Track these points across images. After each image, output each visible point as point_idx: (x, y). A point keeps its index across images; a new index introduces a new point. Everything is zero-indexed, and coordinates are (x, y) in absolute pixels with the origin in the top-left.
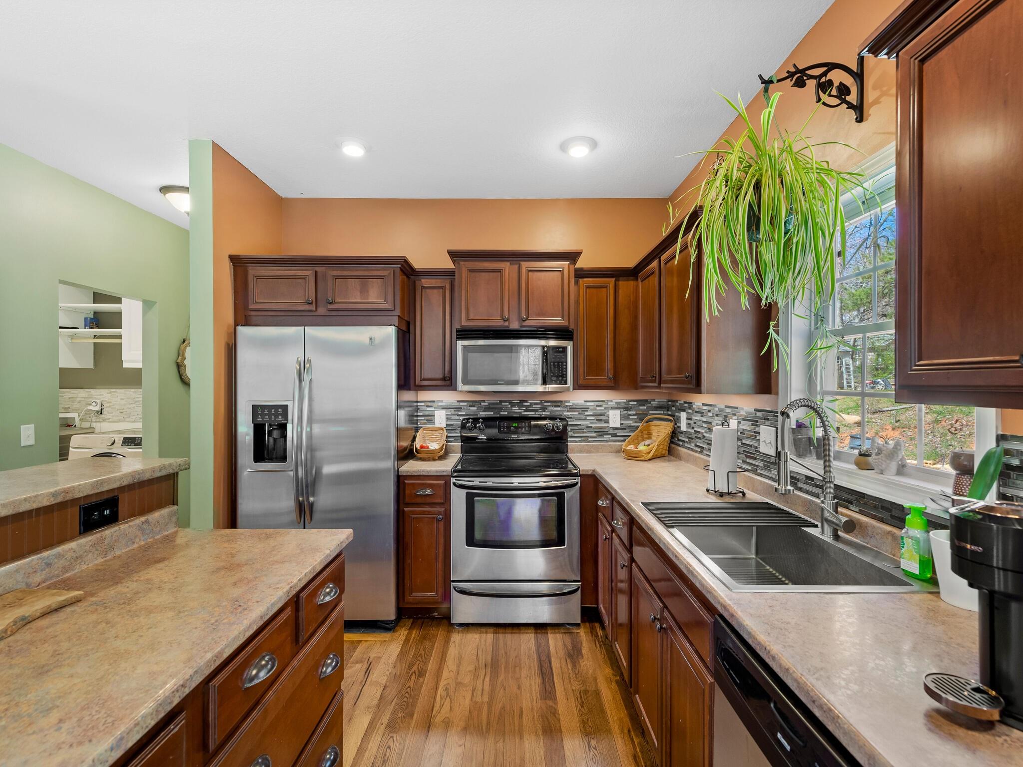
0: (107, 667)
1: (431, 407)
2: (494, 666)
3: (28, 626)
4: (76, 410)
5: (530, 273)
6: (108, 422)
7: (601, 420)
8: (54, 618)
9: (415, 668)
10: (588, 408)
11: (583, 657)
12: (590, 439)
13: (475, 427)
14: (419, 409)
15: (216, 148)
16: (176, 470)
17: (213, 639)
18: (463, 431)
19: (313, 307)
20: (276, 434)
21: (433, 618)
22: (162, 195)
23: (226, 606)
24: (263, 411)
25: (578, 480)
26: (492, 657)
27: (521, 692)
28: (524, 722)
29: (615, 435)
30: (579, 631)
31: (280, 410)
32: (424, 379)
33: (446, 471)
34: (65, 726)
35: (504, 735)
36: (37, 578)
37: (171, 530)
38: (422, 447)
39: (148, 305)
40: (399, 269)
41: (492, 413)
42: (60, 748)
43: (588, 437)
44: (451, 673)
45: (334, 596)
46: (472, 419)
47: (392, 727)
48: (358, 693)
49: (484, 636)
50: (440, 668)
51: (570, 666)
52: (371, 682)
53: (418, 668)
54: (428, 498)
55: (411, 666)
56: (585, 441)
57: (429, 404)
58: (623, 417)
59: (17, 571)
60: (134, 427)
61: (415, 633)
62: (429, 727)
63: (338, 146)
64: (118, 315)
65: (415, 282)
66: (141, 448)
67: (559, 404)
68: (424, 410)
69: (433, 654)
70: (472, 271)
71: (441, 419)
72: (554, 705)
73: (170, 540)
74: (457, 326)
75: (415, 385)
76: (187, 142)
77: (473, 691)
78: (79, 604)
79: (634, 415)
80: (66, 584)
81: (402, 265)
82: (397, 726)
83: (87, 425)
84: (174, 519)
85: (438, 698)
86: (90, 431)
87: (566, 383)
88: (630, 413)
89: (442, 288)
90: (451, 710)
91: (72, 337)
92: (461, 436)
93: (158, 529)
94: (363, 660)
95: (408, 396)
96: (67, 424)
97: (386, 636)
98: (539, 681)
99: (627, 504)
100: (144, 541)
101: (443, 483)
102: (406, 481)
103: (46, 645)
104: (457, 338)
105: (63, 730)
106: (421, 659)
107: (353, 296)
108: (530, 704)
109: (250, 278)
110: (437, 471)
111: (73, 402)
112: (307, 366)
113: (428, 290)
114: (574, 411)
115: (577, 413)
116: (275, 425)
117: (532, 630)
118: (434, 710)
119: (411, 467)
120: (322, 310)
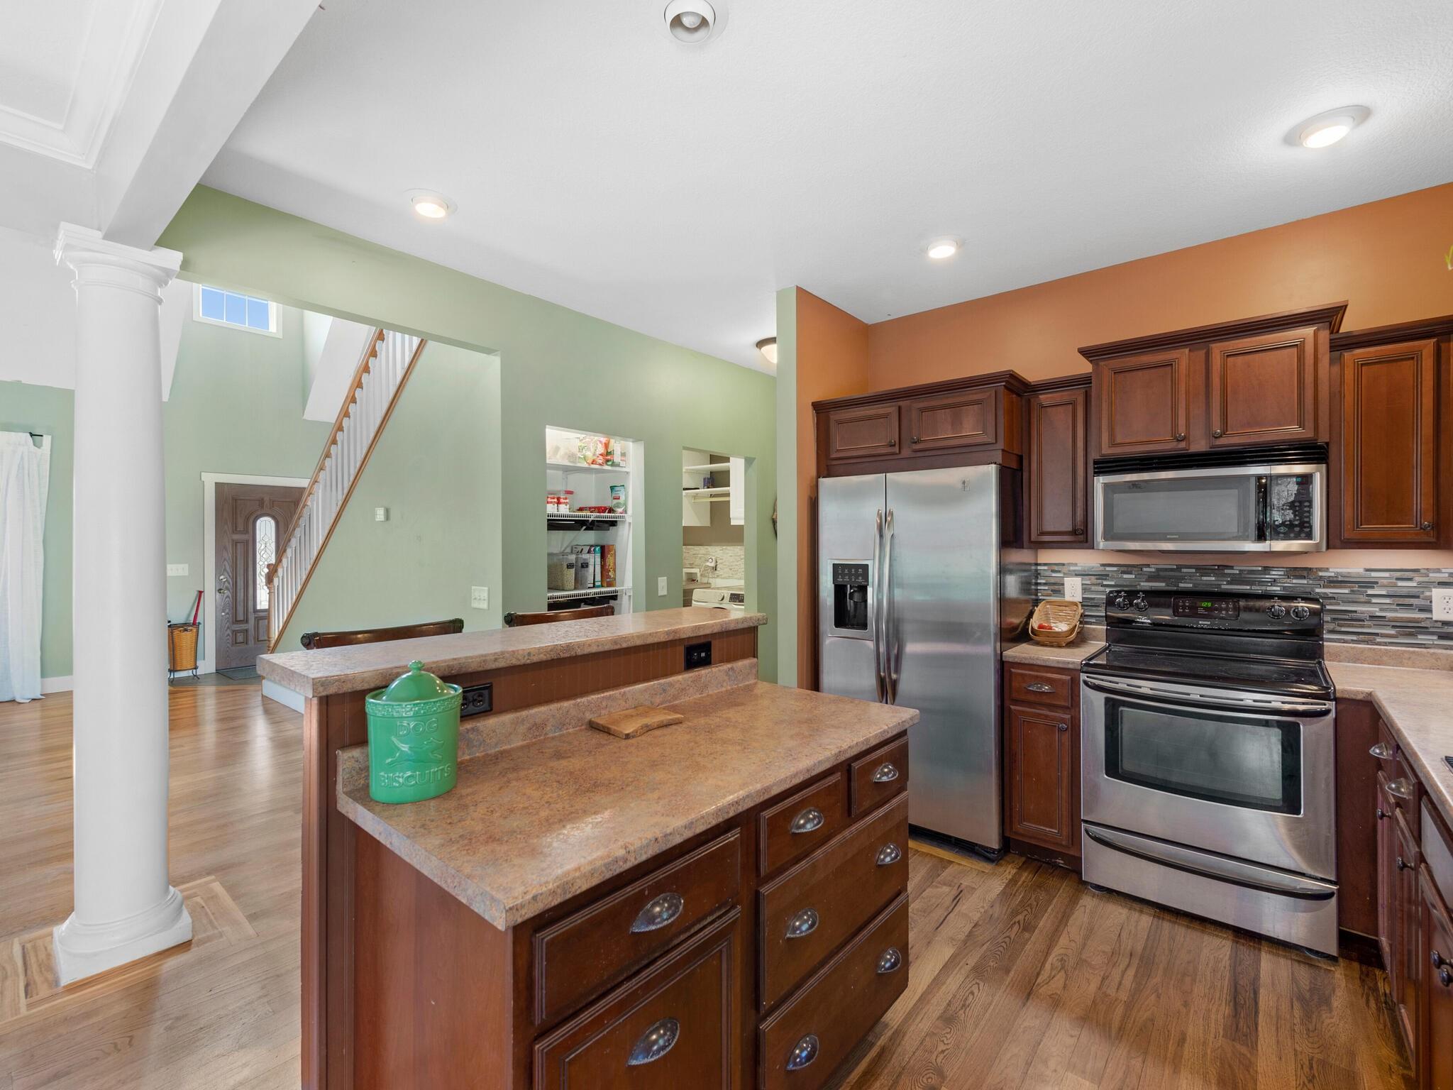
0: (690, 773)
1: (1060, 572)
2: (1146, 963)
3: (650, 732)
4: (698, 566)
5: (1230, 359)
6: (722, 578)
7: (1411, 605)
8: (665, 731)
9: (1020, 917)
10: (1377, 583)
11: (1331, 1011)
12: (1379, 639)
13: (1131, 604)
14: (1039, 574)
15: (801, 292)
16: (756, 624)
17: (764, 775)
18: (1108, 608)
19: (896, 449)
20: (857, 597)
21: (1056, 866)
22: (758, 350)
23: (780, 752)
24: (843, 571)
25: (1331, 705)
26: (1144, 949)
27: (1188, 1013)
28: (1186, 1053)
30: (1333, 969)
31: (860, 570)
32: (1043, 533)
33: (1073, 663)
34: (661, 802)
35: (1146, 1053)
36: (658, 700)
37: (752, 681)
38: (1041, 627)
39: (749, 462)
40: (1003, 387)
41: (1164, 584)
42: (656, 814)
43: (1377, 634)
44: (1073, 944)
45: (892, 777)
46: (1125, 592)
47: (979, 971)
48: (942, 919)
49: (1136, 915)
50: (1056, 930)
51: (1297, 1013)
52: (959, 911)
53: (1024, 919)
54: (1045, 697)
55: (1015, 913)
56: (1367, 642)
57: (1056, 568)
59: (646, 690)
60: (737, 584)
61: (1025, 876)
62: (1029, 994)
63: (924, 250)
64: (726, 473)
65: (1029, 400)
66: (743, 605)
67: (1305, 574)
68: (1046, 575)
69: (1049, 910)
70: (1117, 372)
71: (1073, 589)
72: (1249, 1055)
73: (749, 689)
74: (1094, 455)
75: (1030, 542)
76: (775, 295)
77: (1103, 979)
78: (681, 725)
80: (674, 709)
81: (1006, 382)
82: (985, 974)
83: (705, 580)
84: (754, 671)
85: (1048, 966)
86: (707, 586)
87: (1309, 536)
89: (1073, 404)
90: (1064, 987)
91: (695, 497)
92: (1106, 616)
93: (741, 677)
94: (953, 884)
95: (1019, 556)
96: (692, 579)
97: (987, 867)
98: (1226, 1010)
99: (1415, 754)
100: (730, 685)
101: (1070, 680)
102: (1013, 670)
103: (658, 748)
104: (1095, 473)
105: (660, 804)
106: (1029, 910)
107: (944, 431)
108: (1201, 1035)
109: (832, 424)
110: (1058, 662)
111: (696, 558)
112: (889, 519)
113: (1049, 409)
114: (1345, 587)
115: (1346, 591)
116: (856, 587)
117: (1230, 934)
118: (1040, 978)
119: (1021, 652)
120: (906, 452)
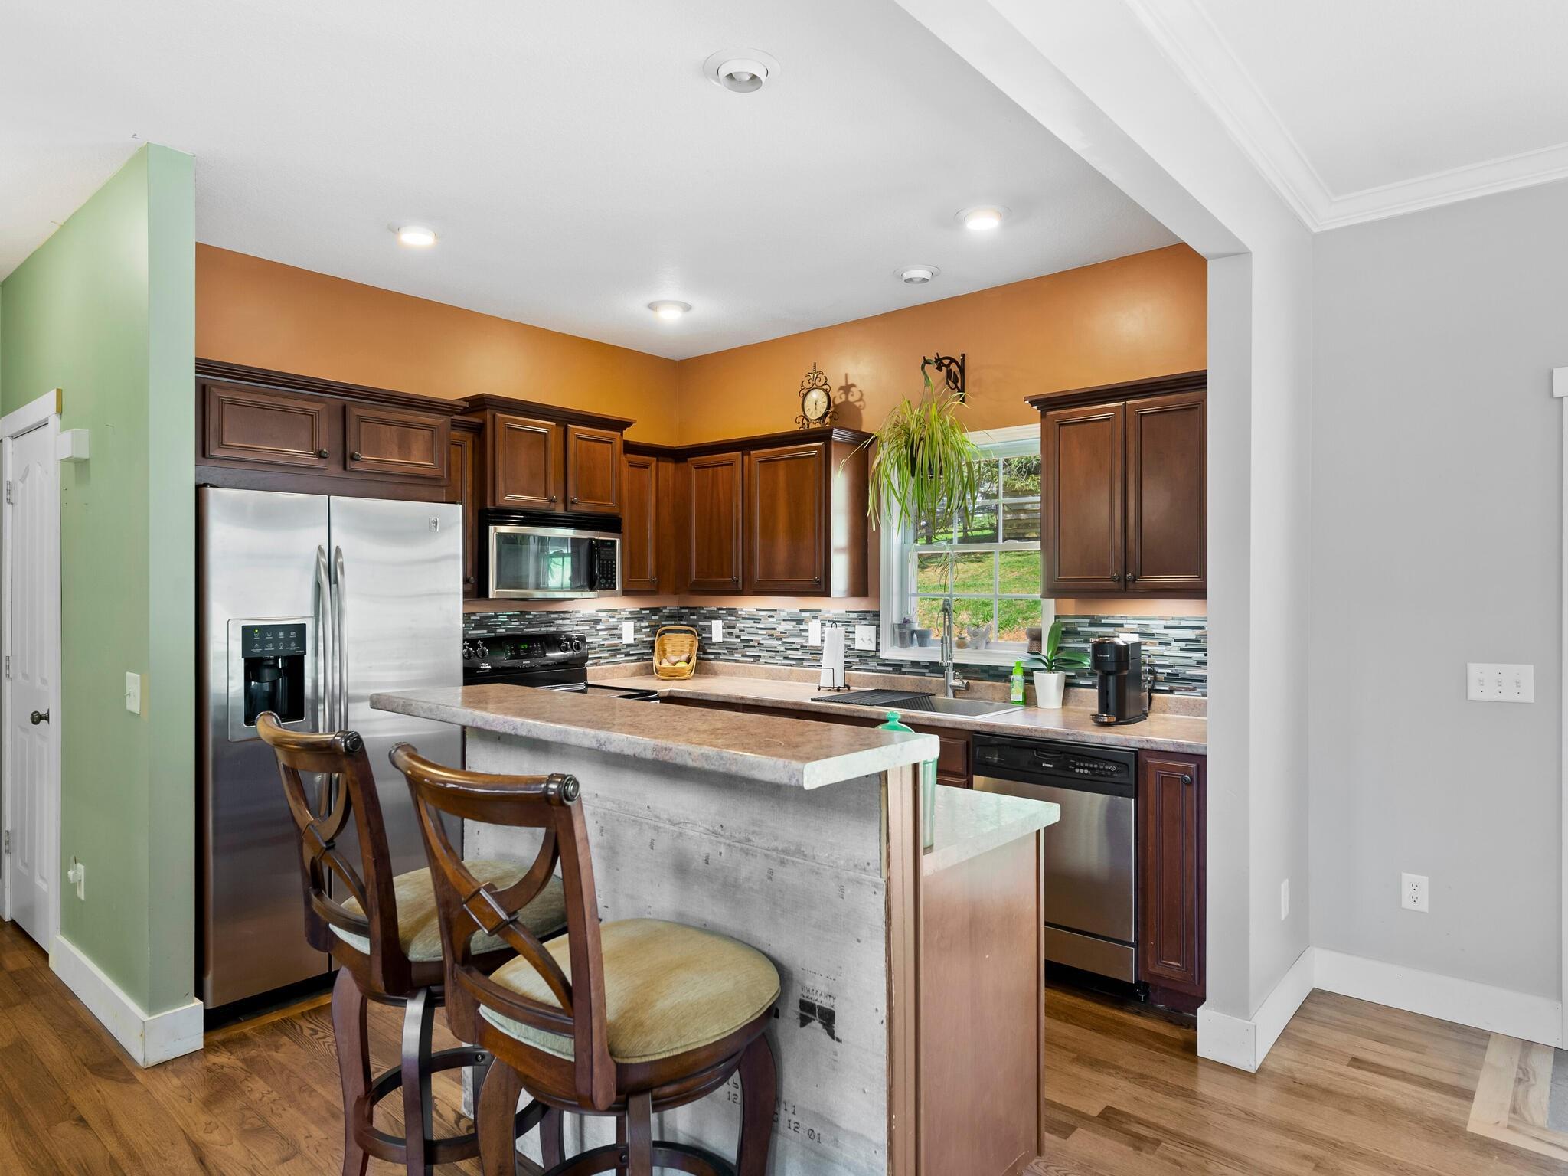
5: (578, 441)
7: (614, 635)
10: (601, 620)
12: (602, 661)
13: (476, 653)
24: (262, 636)
29: (627, 654)
31: (293, 633)
41: (486, 631)
43: (600, 658)
56: (596, 664)
58: (637, 631)
67: (567, 616)
70: (510, 428)
74: (489, 504)
79: (646, 627)
87: (614, 588)
88: (642, 624)
89: (462, 445)
104: (488, 521)
107: (388, 451)
109: (213, 402)
112: (340, 559)
114: (585, 625)
115: (587, 627)
120: (335, 470)
